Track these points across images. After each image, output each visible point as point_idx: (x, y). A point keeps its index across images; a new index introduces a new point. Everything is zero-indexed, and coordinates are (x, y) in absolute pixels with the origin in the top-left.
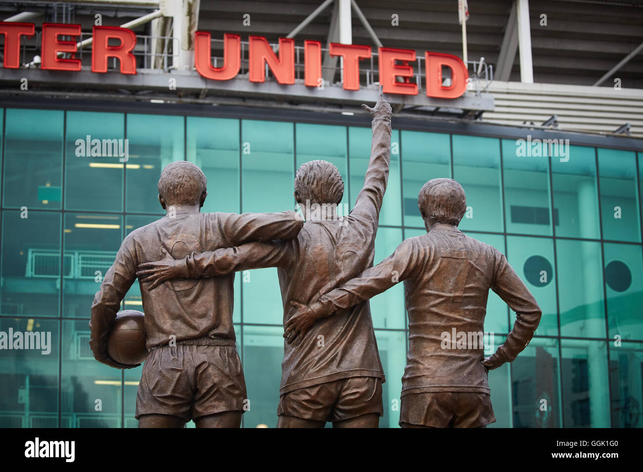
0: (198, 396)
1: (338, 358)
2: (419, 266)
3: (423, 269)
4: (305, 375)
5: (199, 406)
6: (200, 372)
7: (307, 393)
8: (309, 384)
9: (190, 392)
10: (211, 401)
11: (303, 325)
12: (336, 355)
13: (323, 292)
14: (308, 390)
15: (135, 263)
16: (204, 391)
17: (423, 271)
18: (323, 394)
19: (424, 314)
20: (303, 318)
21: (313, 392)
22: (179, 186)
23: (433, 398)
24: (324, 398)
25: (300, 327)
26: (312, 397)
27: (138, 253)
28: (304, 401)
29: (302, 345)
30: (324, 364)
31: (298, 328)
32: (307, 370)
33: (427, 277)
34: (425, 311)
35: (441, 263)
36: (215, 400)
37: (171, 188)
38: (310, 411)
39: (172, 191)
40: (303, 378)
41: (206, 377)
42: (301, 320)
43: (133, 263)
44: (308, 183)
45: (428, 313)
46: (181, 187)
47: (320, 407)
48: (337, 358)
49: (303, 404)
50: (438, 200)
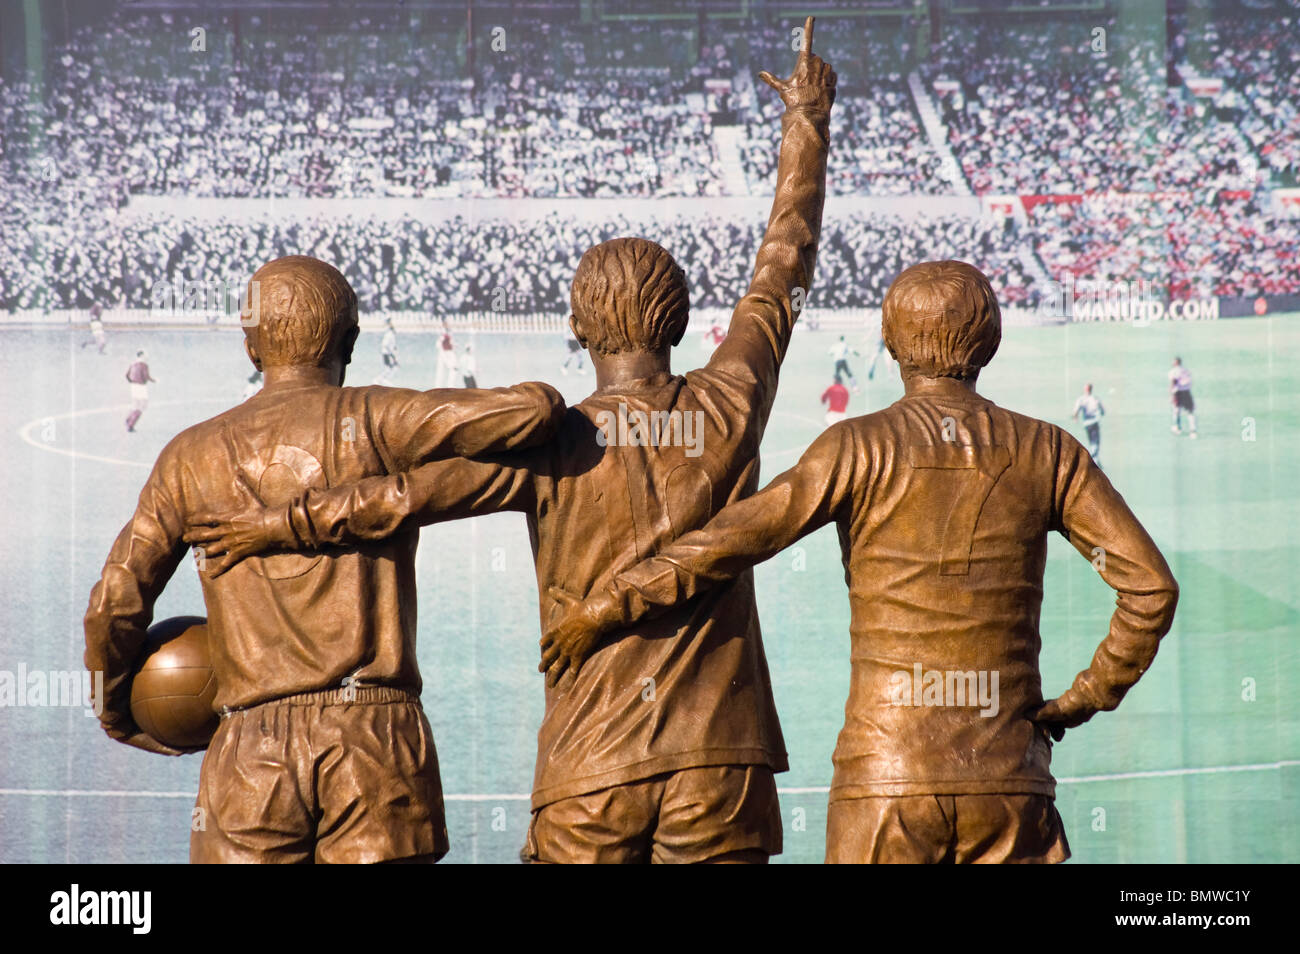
0: (323, 826)
1: (653, 723)
2: (857, 493)
3: (868, 499)
4: (576, 766)
5: (328, 848)
6: (326, 770)
7: (582, 809)
8: (586, 788)
9: (301, 817)
10: (353, 838)
11: (574, 645)
12: (649, 717)
13: (620, 567)
14: (583, 802)
15: (180, 514)
16: (335, 814)
17: (866, 504)
18: (618, 809)
19: (875, 604)
20: (572, 632)
21: (596, 806)
22: (283, 323)
23: (891, 810)
24: (623, 819)
25: (569, 650)
26: (592, 818)
27: (185, 491)
28: (575, 826)
29: (575, 693)
30: (620, 739)
31: (564, 653)
32: (581, 752)
33: (876, 516)
34: (876, 598)
35: (911, 483)
36: (362, 835)
37: (265, 328)
38: (591, 851)
39: (268, 336)
40: (573, 771)
41: (340, 781)
42: (568, 636)
43: (176, 513)
44: (594, 299)
45: (883, 603)
46: (287, 325)
47: (615, 839)
48: (651, 723)
49: (573, 836)
50: (918, 321)
